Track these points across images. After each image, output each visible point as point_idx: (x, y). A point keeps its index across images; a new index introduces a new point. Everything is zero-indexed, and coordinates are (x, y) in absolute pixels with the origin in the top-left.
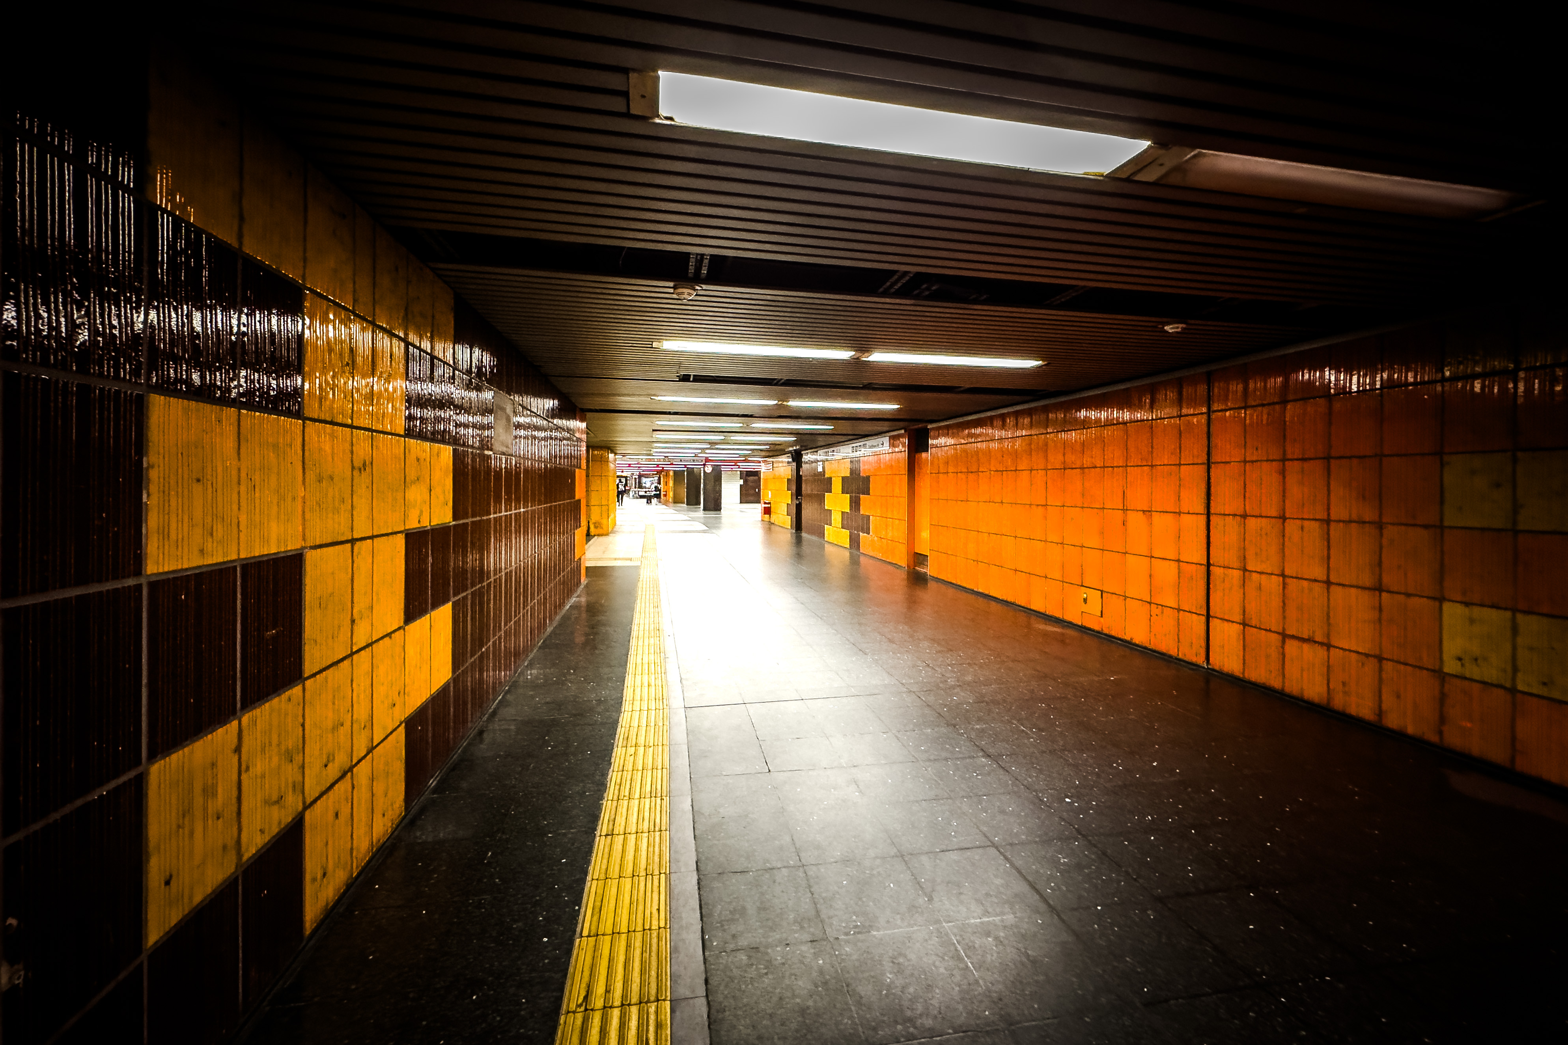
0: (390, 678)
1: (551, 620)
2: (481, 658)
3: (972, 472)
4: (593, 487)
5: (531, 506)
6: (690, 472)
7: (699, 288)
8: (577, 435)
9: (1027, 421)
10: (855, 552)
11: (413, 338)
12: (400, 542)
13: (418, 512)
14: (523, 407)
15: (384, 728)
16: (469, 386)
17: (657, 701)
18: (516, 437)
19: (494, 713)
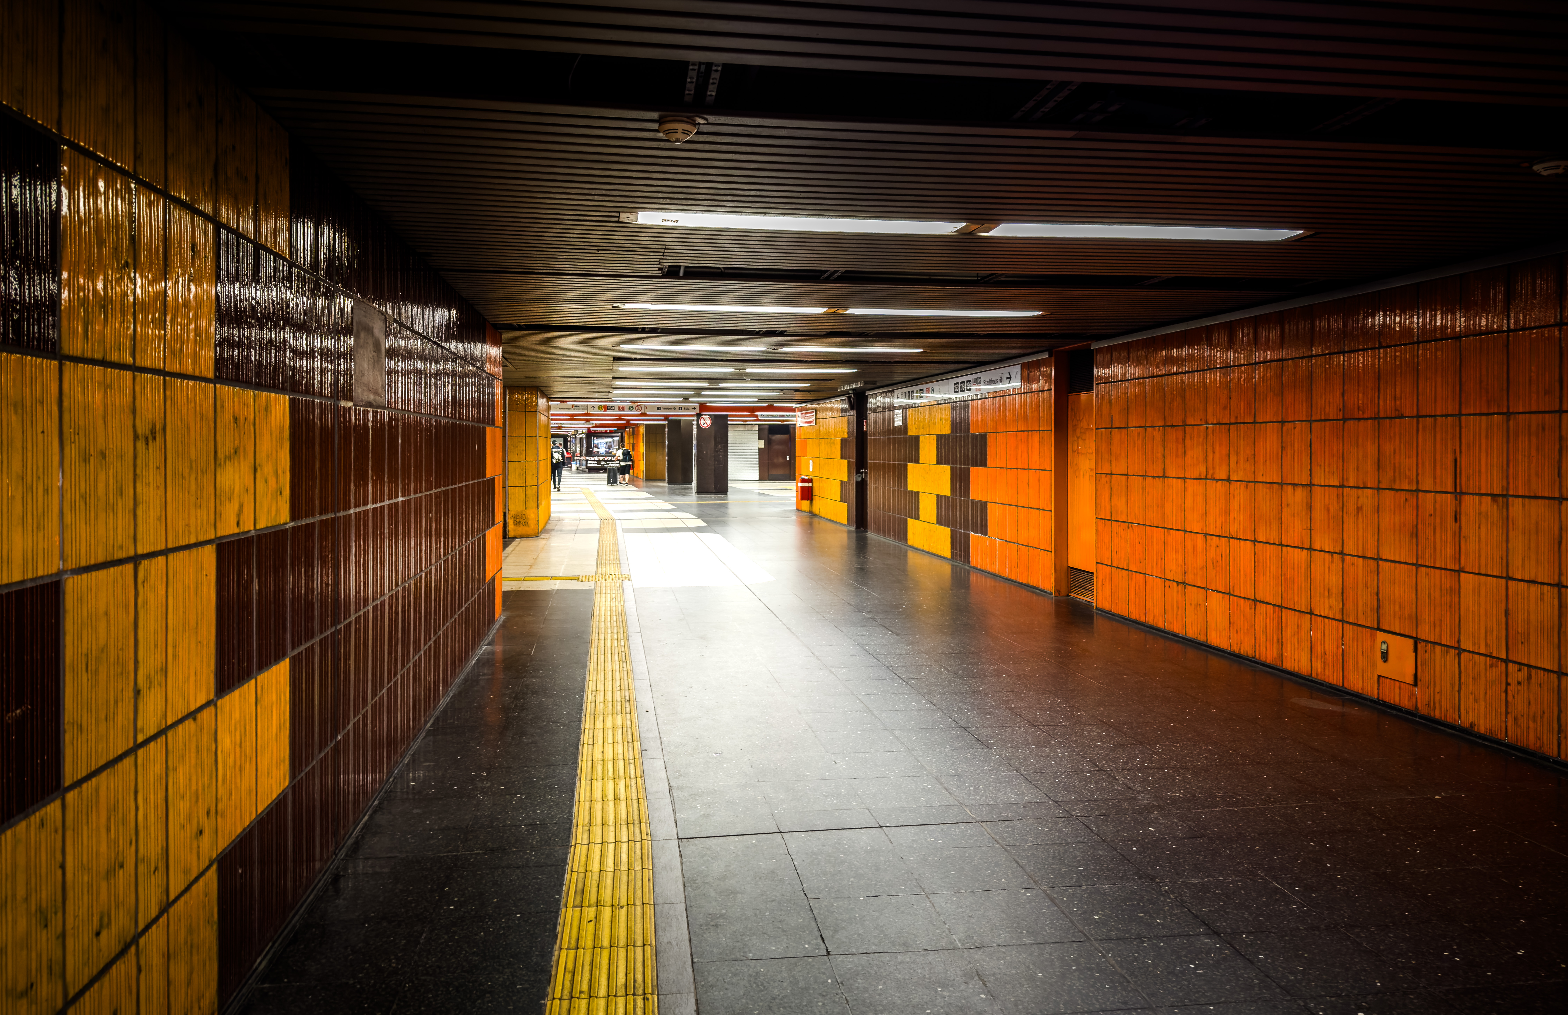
0: (194, 788)
1: (446, 684)
2: (336, 749)
3: (1172, 426)
4: (512, 456)
5: (415, 493)
6: (675, 425)
7: (702, 121)
8: (488, 368)
9: (1274, 334)
10: (959, 564)
11: (227, 214)
12: (208, 556)
13: (237, 507)
14: (401, 325)
15: (186, 872)
16: (313, 293)
17: (631, 826)
18: (389, 374)
19: (357, 846)
